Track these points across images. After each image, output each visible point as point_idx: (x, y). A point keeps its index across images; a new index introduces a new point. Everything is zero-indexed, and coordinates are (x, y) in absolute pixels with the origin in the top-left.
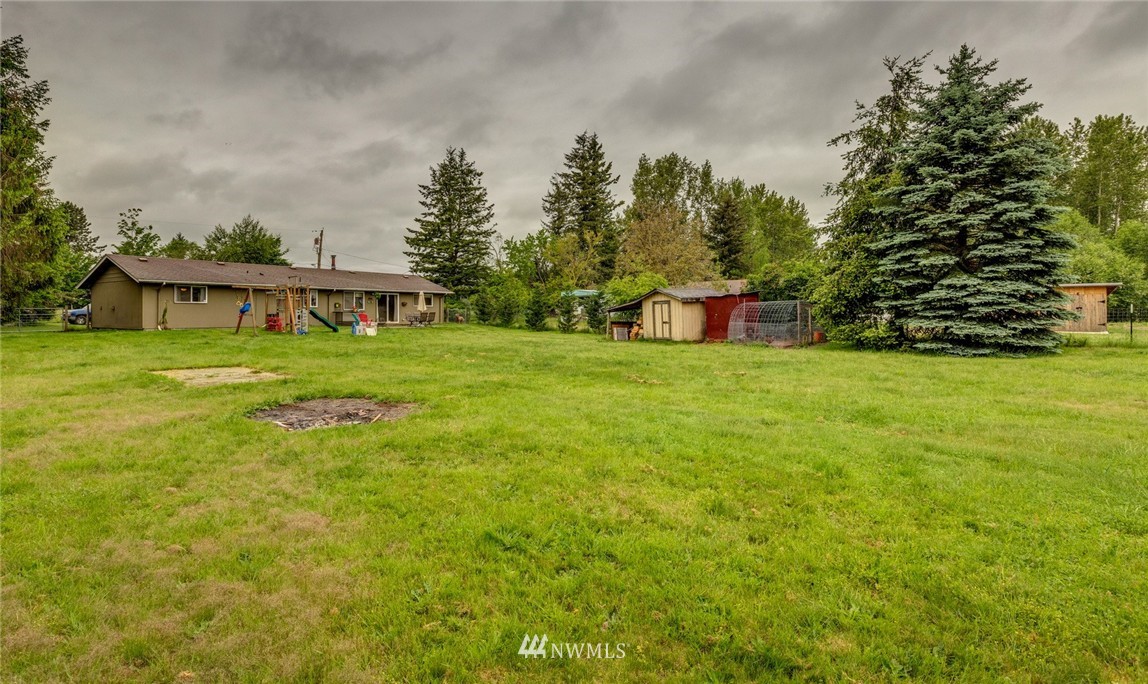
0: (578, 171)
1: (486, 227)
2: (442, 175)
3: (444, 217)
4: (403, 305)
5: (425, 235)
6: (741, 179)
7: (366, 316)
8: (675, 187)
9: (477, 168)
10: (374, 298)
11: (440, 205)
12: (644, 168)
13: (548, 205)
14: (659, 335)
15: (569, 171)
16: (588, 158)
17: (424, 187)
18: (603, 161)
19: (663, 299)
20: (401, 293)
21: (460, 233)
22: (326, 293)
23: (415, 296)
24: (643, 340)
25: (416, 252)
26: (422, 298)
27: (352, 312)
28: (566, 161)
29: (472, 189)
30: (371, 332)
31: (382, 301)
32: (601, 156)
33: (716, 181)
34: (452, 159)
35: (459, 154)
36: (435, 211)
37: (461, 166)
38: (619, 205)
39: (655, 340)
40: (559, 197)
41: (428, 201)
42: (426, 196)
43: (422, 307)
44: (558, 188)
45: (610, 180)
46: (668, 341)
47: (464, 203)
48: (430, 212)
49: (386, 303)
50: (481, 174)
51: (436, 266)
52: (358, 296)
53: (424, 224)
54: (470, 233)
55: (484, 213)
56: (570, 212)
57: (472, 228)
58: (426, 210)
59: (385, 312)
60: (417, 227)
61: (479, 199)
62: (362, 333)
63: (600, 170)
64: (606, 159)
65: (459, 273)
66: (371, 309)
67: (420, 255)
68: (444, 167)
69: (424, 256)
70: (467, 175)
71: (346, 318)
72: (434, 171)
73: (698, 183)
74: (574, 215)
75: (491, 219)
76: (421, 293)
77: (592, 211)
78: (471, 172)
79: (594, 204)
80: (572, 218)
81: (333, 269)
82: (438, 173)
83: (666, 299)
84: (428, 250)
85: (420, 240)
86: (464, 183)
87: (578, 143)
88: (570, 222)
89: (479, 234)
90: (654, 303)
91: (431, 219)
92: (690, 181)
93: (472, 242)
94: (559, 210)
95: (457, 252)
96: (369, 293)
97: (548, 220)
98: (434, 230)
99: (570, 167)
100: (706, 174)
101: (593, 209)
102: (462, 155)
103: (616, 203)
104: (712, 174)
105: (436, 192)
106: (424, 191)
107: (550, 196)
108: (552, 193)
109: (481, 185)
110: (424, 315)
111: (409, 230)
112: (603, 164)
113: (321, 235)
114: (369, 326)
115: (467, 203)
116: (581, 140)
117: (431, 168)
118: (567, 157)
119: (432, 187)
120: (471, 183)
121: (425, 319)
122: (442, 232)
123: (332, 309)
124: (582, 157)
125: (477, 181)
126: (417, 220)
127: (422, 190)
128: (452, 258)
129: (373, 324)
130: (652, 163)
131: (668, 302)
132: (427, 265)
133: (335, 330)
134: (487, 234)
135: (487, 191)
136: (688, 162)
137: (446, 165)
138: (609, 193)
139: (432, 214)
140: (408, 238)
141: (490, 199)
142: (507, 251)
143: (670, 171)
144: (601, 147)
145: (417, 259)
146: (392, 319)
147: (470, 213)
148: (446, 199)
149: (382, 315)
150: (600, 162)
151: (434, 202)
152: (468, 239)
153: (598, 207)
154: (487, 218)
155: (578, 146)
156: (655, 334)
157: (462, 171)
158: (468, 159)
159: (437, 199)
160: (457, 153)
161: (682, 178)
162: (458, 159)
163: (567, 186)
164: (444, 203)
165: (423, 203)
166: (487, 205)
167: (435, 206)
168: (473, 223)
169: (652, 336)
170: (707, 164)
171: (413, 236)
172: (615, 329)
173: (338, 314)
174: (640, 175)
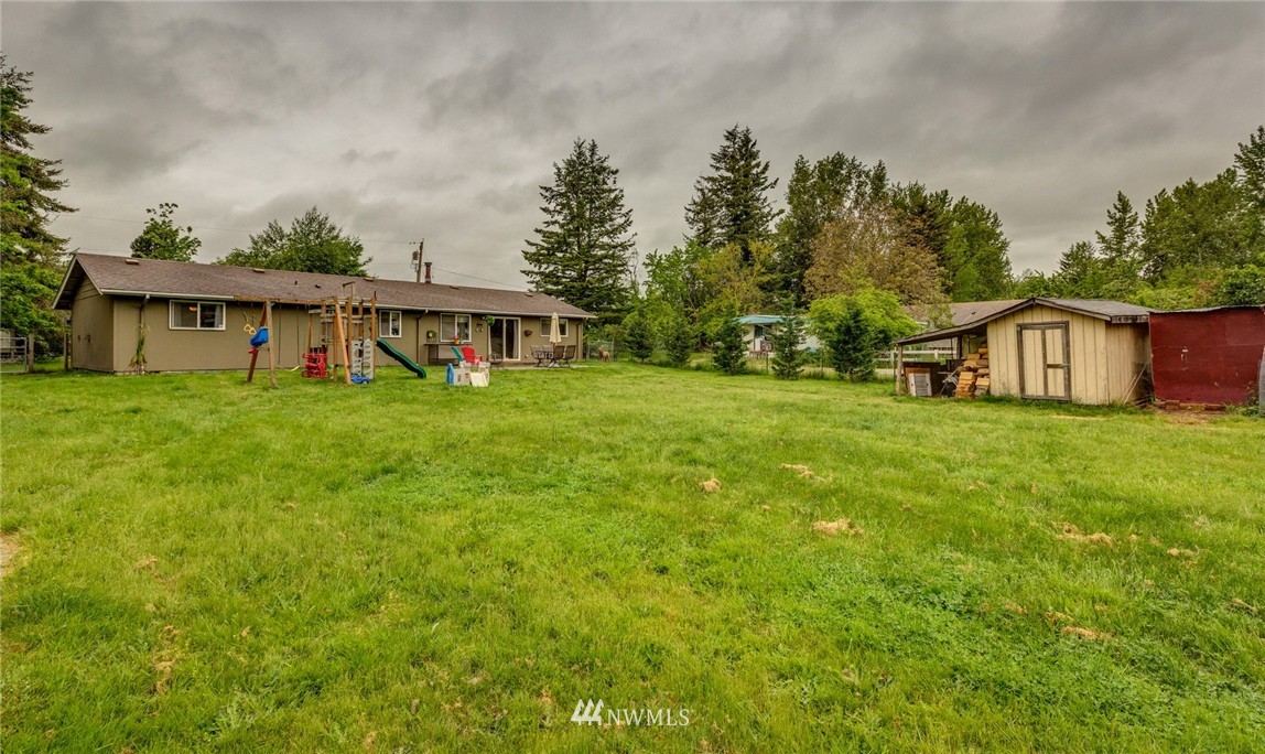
0: (729, 174)
1: (622, 238)
2: (569, 173)
3: (571, 226)
4: (527, 334)
5: (548, 249)
6: (921, 184)
7: (472, 351)
8: (839, 194)
9: (611, 164)
10: (485, 324)
11: (566, 211)
12: (801, 172)
13: (691, 215)
14: (1034, 388)
15: (715, 174)
16: (740, 155)
17: (547, 189)
18: (758, 161)
19: (1047, 318)
20: (523, 317)
21: (591, 246)
22: (415, 315)
23: (544, 322)
24: (989, 398)
25: (536, 270)
26: (555, 325)
27: (453, 344)
28: (713, 162)
29: (604, 191)
30: (479, 379)
31: (496, 330)
32: (754, 156)
33: (890, 186)
34: (581, 154)
35: (589, 147)
36: (560, 218)
37: (592, 162)
38: (778, 214)
39: (1026, 402)
40: (704, 206)
41: (552, 206)
42: (549, 200)
43: (555, 337)
44: (703, 194)
45: (767, 184)
46: (1065, 404)
47: (596, 208)
48: (554, 219)
49: (502, 332)
50: (617, 171)
51: (560, 287)
52: (462, 320)
53: (547, 235)
54: (602, 247)
55: (620, 221)
56: (719, 223)
57: (606, 239)
58: (548, 218)
59: (502, 346)
60: (538, 239)
61: (614, 203)
62: (464, 382)
63: (754, 171)
64: (762, 159)
65: (589, 296)
66: (480, 340)
67: (541, 274)
68: (571, 163)
69: (547, 276)
70: (599, 174)
71: (443, 354)
72: (559, 169)
73: (868, 189)
74: (722, 228)
75: (628, 228)
76: (555, 316)
77: (744, 221)
78: (604, 169)
79: (747, 214)
80: (720, 231)
81: (428, 283)
82: (563, 172)
83: (1057, 318)
84: (551, 268)
85: (541, 255)
86: (596, 183)
87: (728, 139)
88: (718, 235)
89: (615, 247)
90: (1021, 328)
91: (556, 229)
92: (859, 187)
93: (606, 257)
94: (705, 221)
95: (587, 269)
96: (476, 316)
97: (692, 233)
98: (559, 243)
99: (718, 169)
100: (879, 178)
101: (746, 220)
102: (593, 148)
103: (775, 211)
104: (887, 177)
105: (561, 195)
106: (547, 194)
107: (695, 203)
108: (697, 200)
109: (618, 186)
110: (559, 349)
111: (528, 242)
112: (758, 165)
113: (421, 248)
114: (475, 370)
115: (598, 208)
116: (731, 136)
117: (555, 165)
118: (714, 157)
119: (556, 189)
120: (605, 183)
121: (560, 355)
122: (568, 245)
123: (423, 341)
124: (733, 157)
125: (612, 180)
126: (537, 231)
127: (544, 192)
128: (582, 277)
129: (483, 365)
130: (812, 165)
131: (1065, 327)
132: (550, 286)
133: (421, 375)
134: (624, 247)
135: (624, 193)
136: (857, 163)
137: (574, 161)
138: (765, 200)
139: (556, 222)
140: (526, 253)
141: (627, 203)
142: (650, 268)
143: (834, 174)
144: (755, 144)
145: (538, 278)
146: (510, 355)
147: (602, 222)
148: (574, 204)
149: (497, 349)
150: (754, 163)
151: (558, 208)
152: (599, 253)
153: (752, 218)
154: (623, 227)
155: (727, 143)
156: (1022, 389)
157: (593, 168)
158: (600, 153)
159: (562, 204)
160: (587, 145)
161: (850, 183)
162: (588, 154)
163: (715, 192)
164: (570, 208)
165: (545, 210)
166: (624, 211)
167: (560, 213)
168: (608, 233)
169: (1015, 391)
170: (880, 165)
171: (533, 250)
172: (912, 377)
173: (432, 348)
174: (797, 180)
